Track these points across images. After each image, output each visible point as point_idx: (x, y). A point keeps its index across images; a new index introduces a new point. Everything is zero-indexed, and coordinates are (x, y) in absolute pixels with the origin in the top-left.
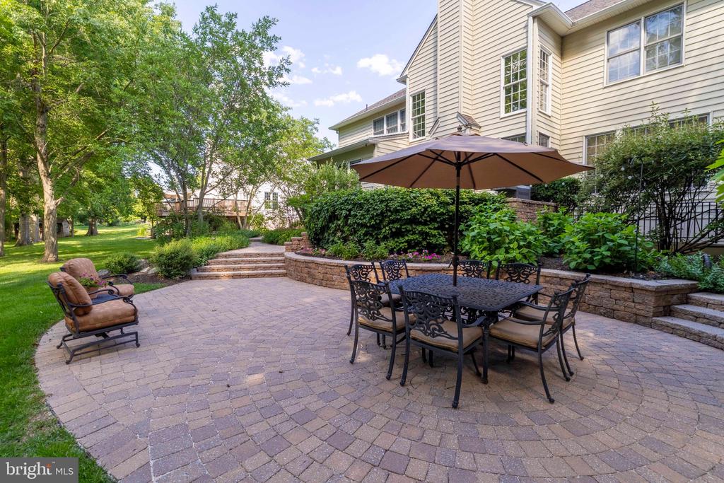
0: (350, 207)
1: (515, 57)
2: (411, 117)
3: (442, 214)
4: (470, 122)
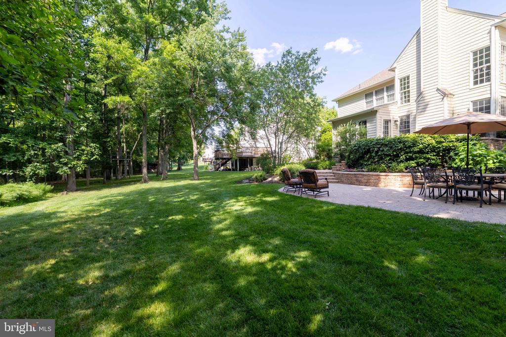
0: (379, 146)
1: (481, 50)
2: (399, 91)
3: (439, 147)
4: (447, 93)
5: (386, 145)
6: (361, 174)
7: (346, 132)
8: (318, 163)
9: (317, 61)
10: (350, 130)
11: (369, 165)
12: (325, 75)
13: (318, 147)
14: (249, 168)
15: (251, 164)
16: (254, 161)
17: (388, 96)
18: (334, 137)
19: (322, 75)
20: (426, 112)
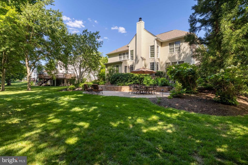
0: (122, 76)
1: (152, 46)
2: (130, 55)
3: (139, 78)
4: (144, 59)
5: (124, 76)
6: (115, 87)
7: (111, 69)
8: (99, 82)
9: (99, 38)
10: (112, 68)
11: (118, 83)
12: (102, 44)
13: (99, 75)
14: (62, 84)
15: (63, 83)
16: (65, 81)
17: (123, 57)
18: (106, 71)
19: (101, 44)
20: (138, 64)
